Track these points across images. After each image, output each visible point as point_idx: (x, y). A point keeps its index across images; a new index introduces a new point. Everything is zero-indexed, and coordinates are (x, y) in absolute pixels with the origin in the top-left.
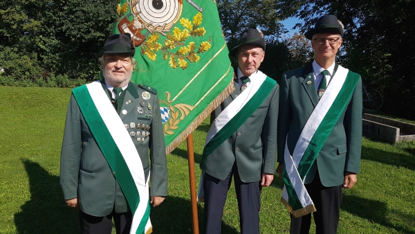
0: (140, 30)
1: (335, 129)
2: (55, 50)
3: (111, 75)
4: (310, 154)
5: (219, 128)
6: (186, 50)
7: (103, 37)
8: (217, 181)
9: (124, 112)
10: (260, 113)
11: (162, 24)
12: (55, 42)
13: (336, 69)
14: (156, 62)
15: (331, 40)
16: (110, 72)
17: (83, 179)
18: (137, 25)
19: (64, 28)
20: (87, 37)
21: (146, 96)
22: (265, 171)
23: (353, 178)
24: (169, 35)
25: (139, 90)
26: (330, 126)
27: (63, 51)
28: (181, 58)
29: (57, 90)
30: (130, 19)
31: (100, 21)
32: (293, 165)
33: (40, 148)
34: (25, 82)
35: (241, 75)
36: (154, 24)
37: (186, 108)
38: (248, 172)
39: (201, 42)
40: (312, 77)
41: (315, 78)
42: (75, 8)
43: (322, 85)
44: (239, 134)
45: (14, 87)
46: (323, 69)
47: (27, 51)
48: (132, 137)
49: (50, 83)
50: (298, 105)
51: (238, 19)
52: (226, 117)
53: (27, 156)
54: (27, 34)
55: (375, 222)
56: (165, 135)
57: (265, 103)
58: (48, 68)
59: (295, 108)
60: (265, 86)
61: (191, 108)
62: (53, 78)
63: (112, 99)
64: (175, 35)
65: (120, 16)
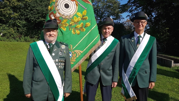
1: (145, 61)
2: (24, 26)
4: (133, 73)
5: (93, 61)
9: (53, 54)
11: (68, 15)
12: (24, 22)
13: (144, 35)
14: (66, 31)
15: (142, 22)
16: (47, 36)
18: (58, 15)
20: (38, 20)
21: (63, 47)
22: (114, 81)
23: (153, 84)
26: (142, 60)
27: (28, 26)
28: (77, 30)
29: (25, 43)
32: (126, 78)
33: (16, 68)
34: (11, 40)
35: (103, 38)
36: (65, 15)
37: (79, 52)
38: (106, 81)
39: (86, 23)
40: (134, 38)
41: (135, 39)
42: (33, 8)
43: (138, 42)
44: (102, 64)
45: (6, 42)
46: (138, 35)
47: (12, 26)
48: (57, 66)
50: (128, 51)
52: (96, 56)
54: (13, 19)
57: (113, 50)
58: (21, 34)
60: (114, 42)
61: (82, 52)
62: (23, 38)
63: (48, 48)
64: (75, 19)
65: (50, 11)
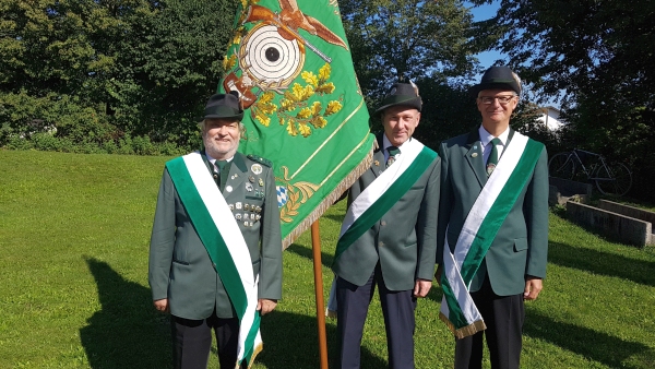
0: (250, 87)
1: (511, 216)
2: (133, 98)
3: (213, 144)
4: (476, 251)
5: (357, 216)
6: (310, 111)
7: (203, 81)
8: (354, 287)
9: (229, 189)
10: (413, 195)
11: (277, 80)
12: (133, 87)
13: (510, 137)
14: (270, 127)
15: (502, 98)
16: (213, 139)
17: (177, 273)
18: (247, 81)
19: (147, 67)
20: (179, 81)
21: (257, 169)
22: (420, 276)
23: (537, 283)
24: (287, 93)
25: (248, 162)
26: (503, 214)
27: (143, 101)
28: (302, 123)
29: (134, 159)
30: (238, 75)
31: (199, 57)
32: (455, 267)
33: (110, 243)
34: (88, 147)
35: (387, 144)
36: (268, 81)
37: (308, 188)
38: (396, 276)
39: (329, 101)
40: (479, 148)
41: (483, 149)
42: (163, 37)
43: (492, 159)
44: (384, 223)
45: (72, 154)
46: (492, 137)
47: (92, 100)
48: (238, 220)
49: (124, 148)
50: (460, 185)
51: (407, 53)
52: (366, 200)
53: (92, 254)
54: (94, 76)
55: (595, 359)
56: (282, 222)
57: (420, 182)
58: (122, 125)
59: (457, 190)
60: (420, 160)
61: (316, 188)
62: (129, 140)
63: (213, 173)
64: (295, 93)
65: (226, 71)
